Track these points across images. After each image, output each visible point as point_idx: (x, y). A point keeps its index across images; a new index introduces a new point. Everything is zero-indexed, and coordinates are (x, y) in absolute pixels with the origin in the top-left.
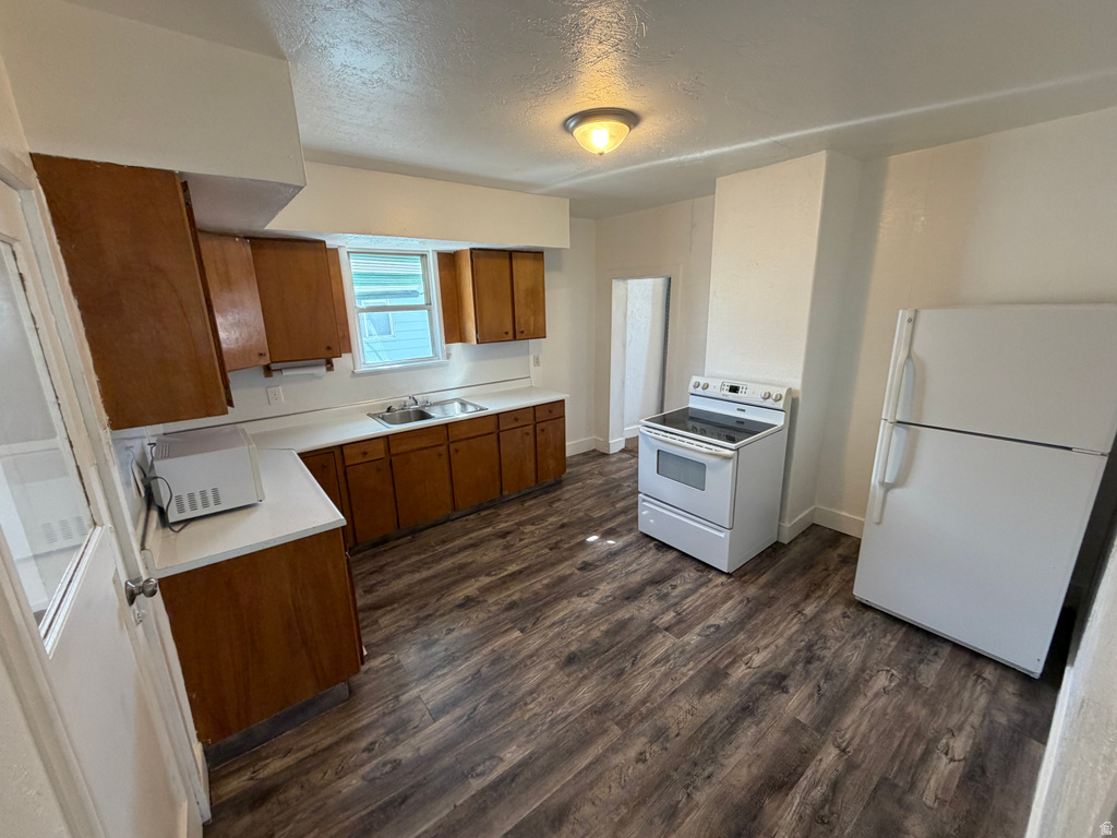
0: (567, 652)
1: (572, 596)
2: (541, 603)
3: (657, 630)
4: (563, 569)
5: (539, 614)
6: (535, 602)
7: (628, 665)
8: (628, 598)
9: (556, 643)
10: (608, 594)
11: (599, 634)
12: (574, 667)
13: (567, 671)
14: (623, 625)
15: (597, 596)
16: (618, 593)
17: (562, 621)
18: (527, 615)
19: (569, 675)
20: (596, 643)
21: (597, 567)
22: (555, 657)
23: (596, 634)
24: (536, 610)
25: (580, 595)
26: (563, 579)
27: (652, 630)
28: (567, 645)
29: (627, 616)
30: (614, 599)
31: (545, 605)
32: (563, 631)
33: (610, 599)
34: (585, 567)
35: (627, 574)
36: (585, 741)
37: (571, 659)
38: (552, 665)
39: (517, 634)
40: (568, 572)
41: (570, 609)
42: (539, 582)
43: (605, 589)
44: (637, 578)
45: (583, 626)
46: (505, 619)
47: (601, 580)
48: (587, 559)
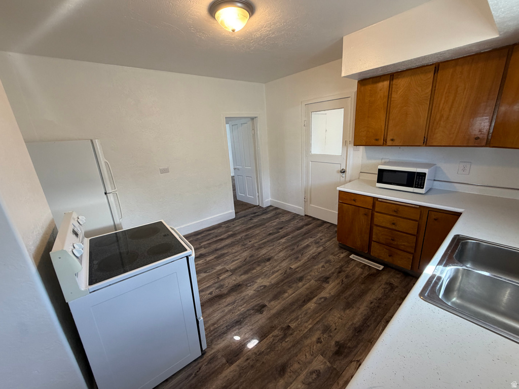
0: (270, 262)
1: (270, 286)
2: (285, 281)
3: (231, 271)
4: (275, 306)
5: (285, 275)
6: (288, 281)
7: (248, 259)
8: (239, 285)
9: (275, 264)
10: (249, 288)
11: (257, 268)
12: (267, 257)
13: (270, 257)
14: (246, 272)
15: (256, 286)
16: (244, 289)
17: (273, 273)
18: (291, 275)
19: (269, 255)
20: (259, 265)
21: (253, 309)
22: (275, 260)
23: (258, 268)
24: (287, 278)
25: (265, 287)
26: (276, 297)
27: (233, 271)
28: (270, 264)
29: (242, 276)
30: (246, 285)
31: (282, 281)
32: (273, 269)
33: (249, 285)
34: (260, 309)
35: (234, 303)
36: (265, 243)
37: (269, 260)
38: (276, 258)
39: (292, 267)
40: (272, 303)
41: (270, 279)
42: (290, 295)
43: (250, 291)
44: (229, 299)
45: (263, 271)
46: (301, 272)
47: (252, 298)
48: (259, 316)
